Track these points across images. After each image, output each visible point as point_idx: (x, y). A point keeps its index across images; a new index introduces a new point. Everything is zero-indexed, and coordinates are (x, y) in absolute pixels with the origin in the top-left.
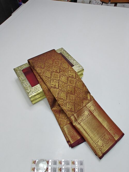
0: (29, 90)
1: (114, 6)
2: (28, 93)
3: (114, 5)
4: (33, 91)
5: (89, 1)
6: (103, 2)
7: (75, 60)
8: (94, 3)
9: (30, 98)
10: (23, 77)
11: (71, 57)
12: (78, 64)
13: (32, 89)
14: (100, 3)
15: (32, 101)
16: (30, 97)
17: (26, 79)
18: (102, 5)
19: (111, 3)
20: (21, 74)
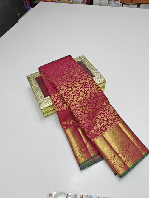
0: (41, 101)
1: (137, 8)
2: (40, 104)
3: (136, 6)
4: (45, 101)
5: (107, 3)
6: (123, 4)
7: (97, 70)
8: (113, 5)
9: (42, 110)
10: (36, 86)
11: (92, 66)
12: (100, 74)
13: (45, 100)
14: (121, 5)
15: (43, 114)
16: (41, 108)
17: (39, 88)
18: (122, 7)
19: (133, 4)
20: (34, 82)
